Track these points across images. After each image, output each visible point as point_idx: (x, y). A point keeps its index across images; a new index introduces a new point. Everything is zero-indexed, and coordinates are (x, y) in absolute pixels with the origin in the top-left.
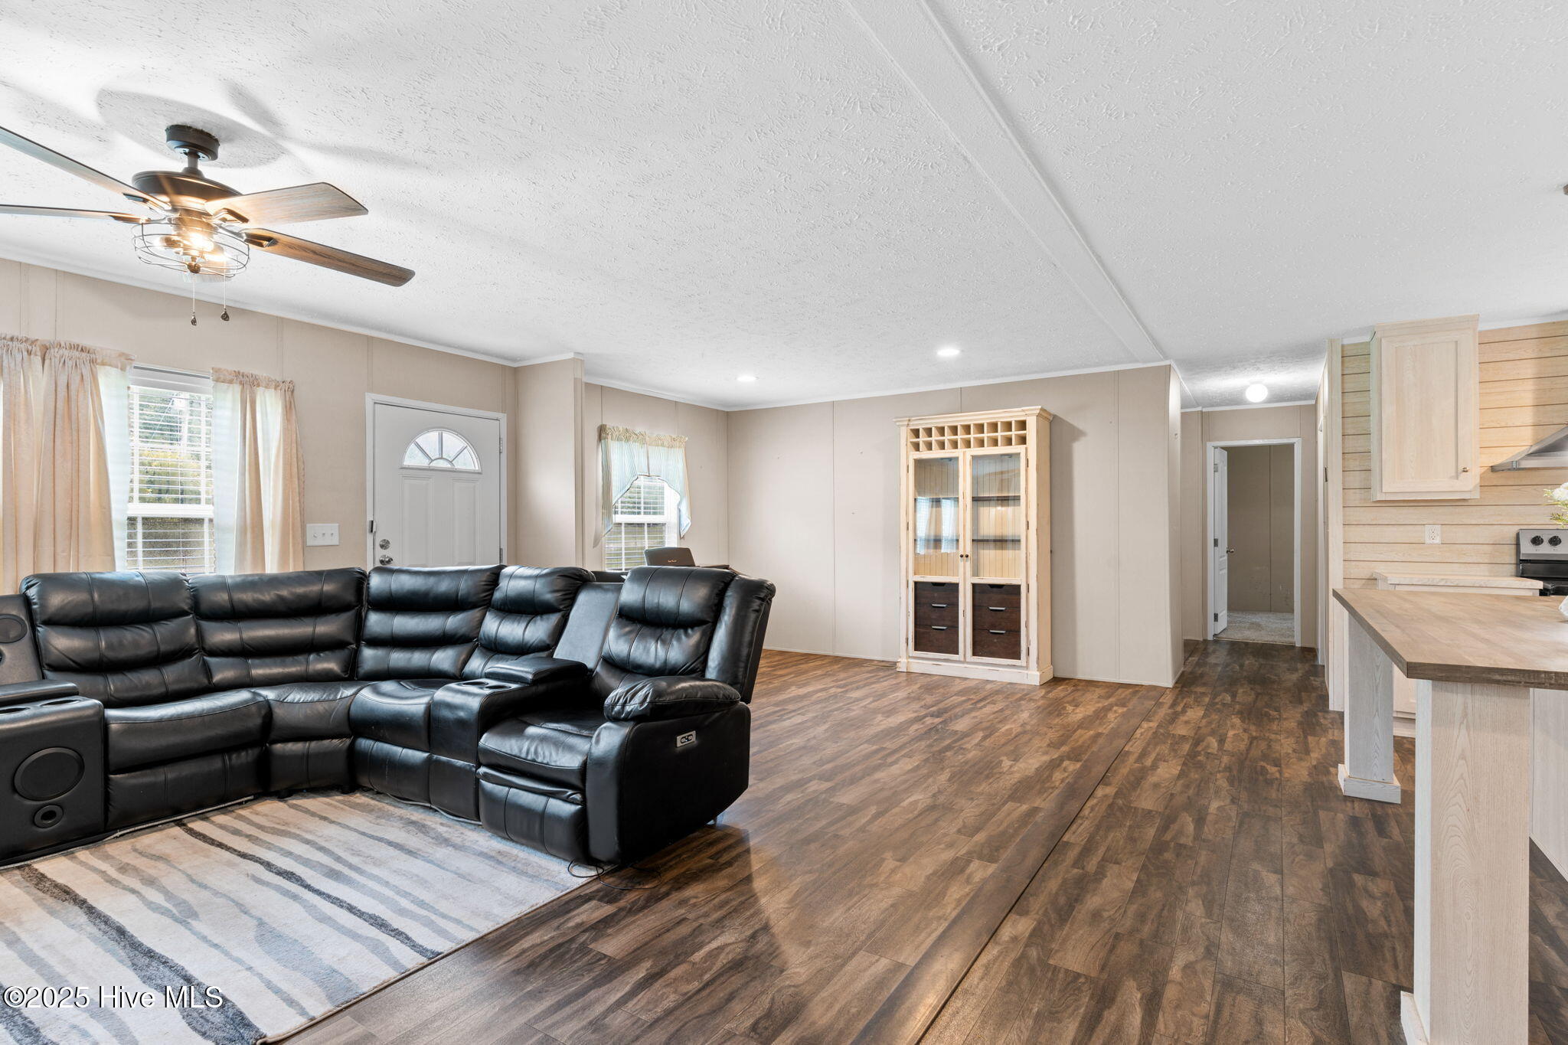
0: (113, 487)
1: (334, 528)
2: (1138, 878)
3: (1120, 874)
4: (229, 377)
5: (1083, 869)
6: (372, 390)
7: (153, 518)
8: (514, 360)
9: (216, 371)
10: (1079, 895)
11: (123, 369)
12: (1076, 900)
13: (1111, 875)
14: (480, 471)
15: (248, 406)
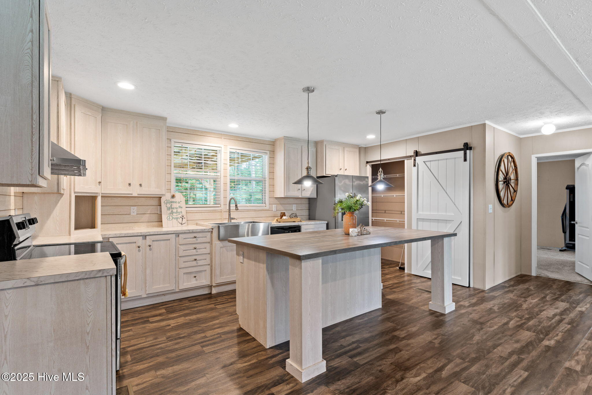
2: (494, 350)
3: (502, 352)
5: (519, 357)
10: (523, 348)
12: (524, 347)
13: (506, 353)
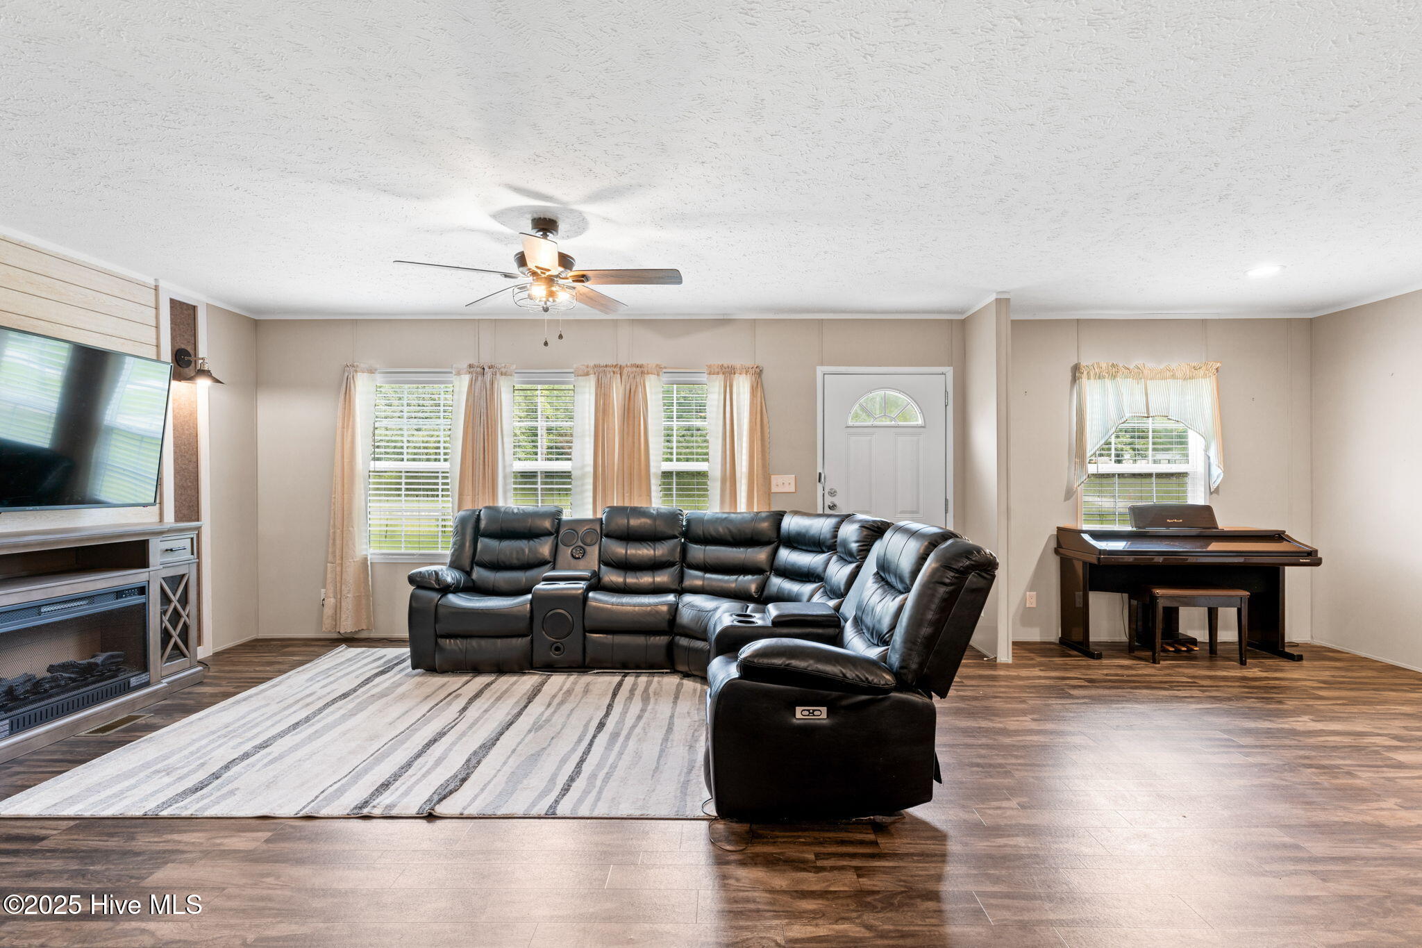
0: (651, 452)
1: (790, 479)
4: (716, 370)
6: (822, 364)
7: (682, 472)
8: (962, 312)
9: (710, 367)
11: (658, 375)
14: (923, 425)
15: (728, 390)
